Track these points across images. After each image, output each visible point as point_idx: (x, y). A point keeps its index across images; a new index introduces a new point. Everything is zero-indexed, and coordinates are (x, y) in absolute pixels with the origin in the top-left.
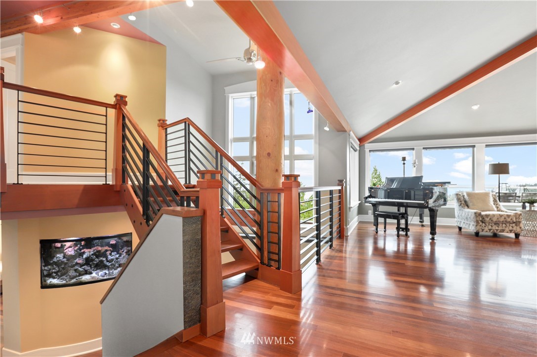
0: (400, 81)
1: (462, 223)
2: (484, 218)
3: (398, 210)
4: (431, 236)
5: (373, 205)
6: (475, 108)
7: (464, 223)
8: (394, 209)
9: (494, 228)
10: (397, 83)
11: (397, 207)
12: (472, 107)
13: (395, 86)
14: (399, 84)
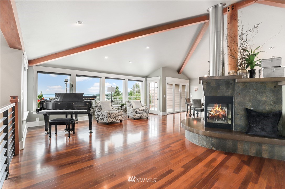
0: (82, 22)
1: (100, 118)
2: (110, 115)
3: (66, 117)
4: (89, 131)
5: (44, 115)
6: (106, 58)
7: (101, 118)
8: (63, 117)
9: (114, 119)
10: (80, 22)
11: (65, 115)
12: (105, 57)
13: (78, 24)
14: (81, 24)
